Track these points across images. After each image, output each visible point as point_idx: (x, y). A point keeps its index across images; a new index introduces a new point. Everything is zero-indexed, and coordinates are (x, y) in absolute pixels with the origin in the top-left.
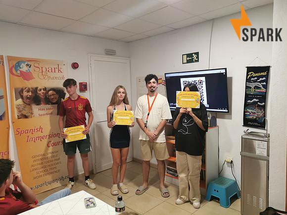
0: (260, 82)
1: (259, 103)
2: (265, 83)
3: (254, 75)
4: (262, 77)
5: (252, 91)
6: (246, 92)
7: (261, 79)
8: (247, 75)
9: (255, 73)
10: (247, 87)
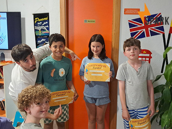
0: (45, 25)
1: (46, 42)
2: (47, 26)
3: (39, 20)
4: (45, 21)
5: (40, 33)
6: (35, 34)
7: (44, 23)
8: (34, 20)
9: (40, 18)
10: (36, 30)
